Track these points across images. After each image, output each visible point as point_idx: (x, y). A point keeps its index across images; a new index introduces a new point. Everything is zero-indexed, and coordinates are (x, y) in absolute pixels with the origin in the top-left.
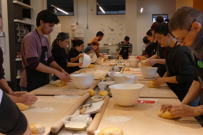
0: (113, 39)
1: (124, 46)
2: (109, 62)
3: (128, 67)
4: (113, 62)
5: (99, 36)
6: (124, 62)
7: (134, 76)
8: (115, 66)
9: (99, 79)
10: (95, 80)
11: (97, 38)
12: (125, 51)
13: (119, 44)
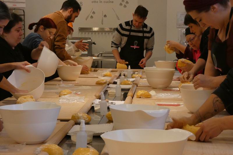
0: (105, 16)
1: (132, 34)
2: (94, 74)
3: (145, 90)
4: (105, 76)
5: (70, 10)
6: (134, 75)
7: (162, 111)
8: (111, 85)
9: (70, 118)
10: (62, 120)
11: (66, 14)
12: (135, 47)
13: (119, 28)
